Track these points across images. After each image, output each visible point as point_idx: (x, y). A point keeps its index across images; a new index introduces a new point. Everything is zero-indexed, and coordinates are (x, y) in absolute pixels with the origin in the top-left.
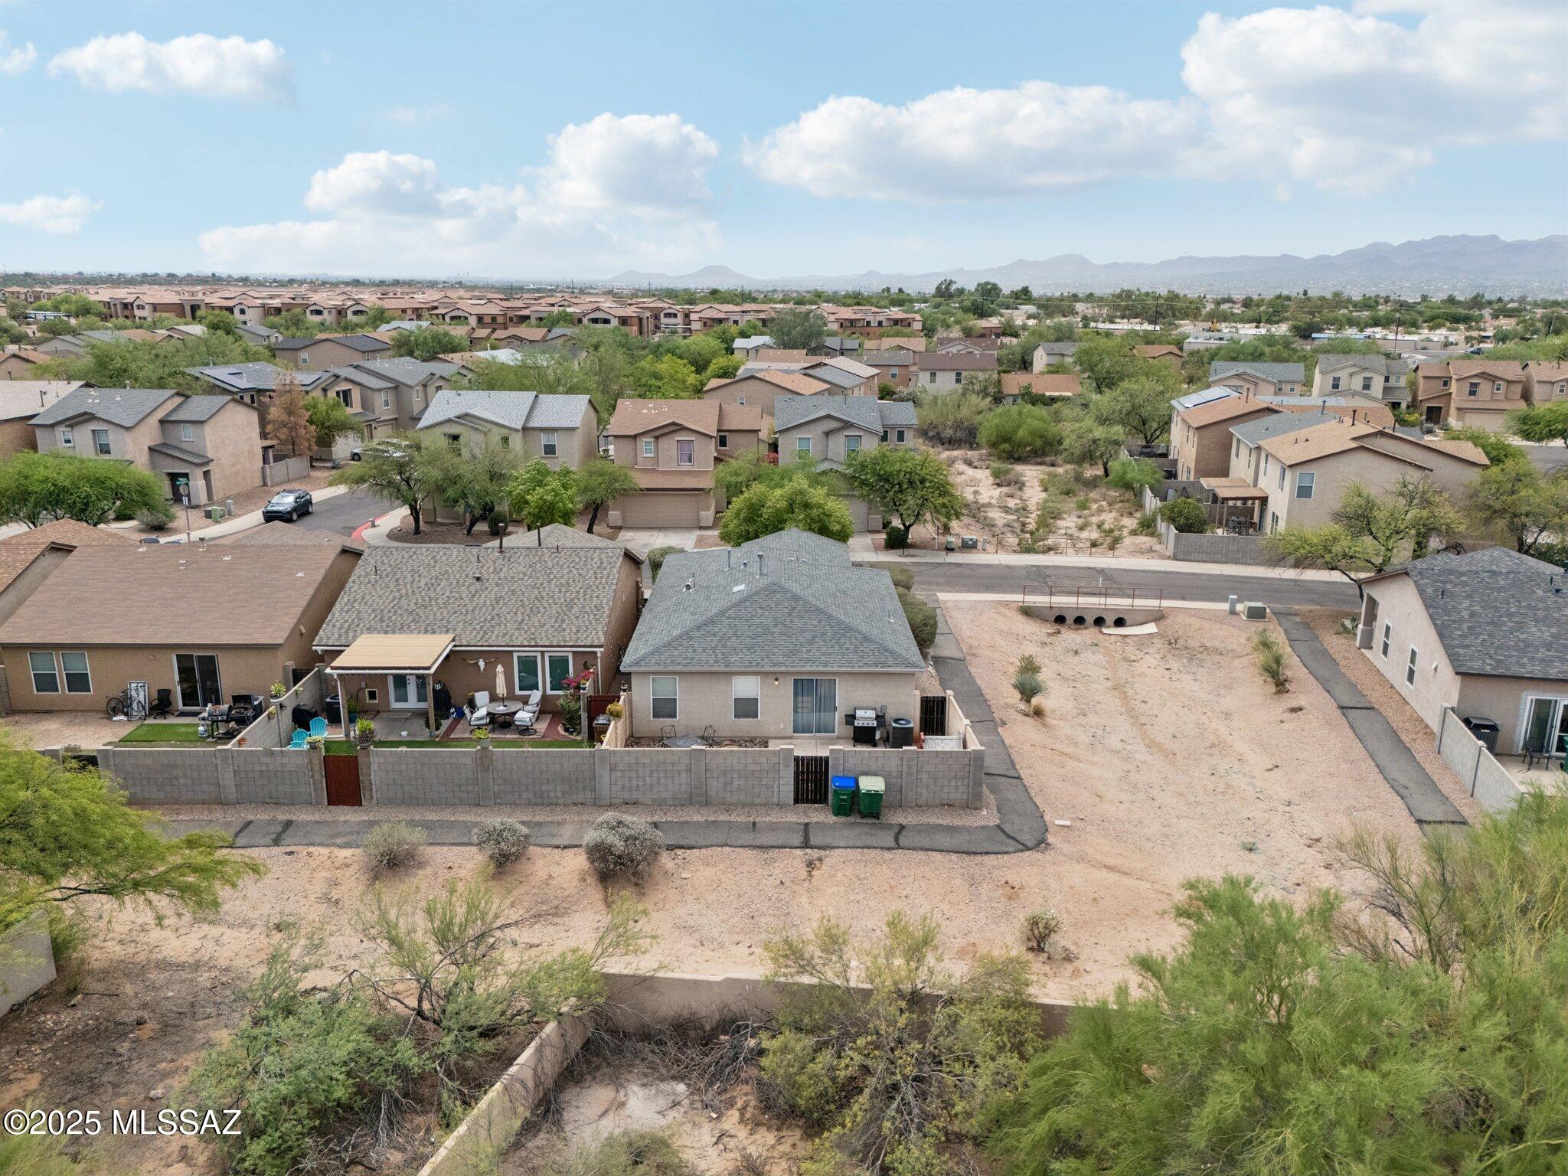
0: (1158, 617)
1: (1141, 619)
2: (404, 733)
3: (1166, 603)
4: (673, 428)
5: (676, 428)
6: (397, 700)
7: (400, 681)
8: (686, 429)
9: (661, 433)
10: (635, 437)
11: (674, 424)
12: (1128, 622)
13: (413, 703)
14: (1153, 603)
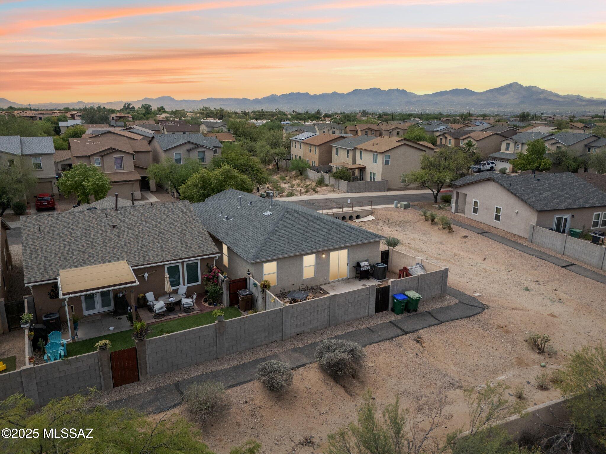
0: (371, 213)
1: (365, 214)
2: (111, 328)
3: (373, 207)
4: (111, 151)
5: (112, 150)
6: (87, 309)
7: (90, 298)
8: (119, 151)
9: (103, 154)
10: (89, 157)
11: (111, 149)
12: (361, 216)
13: (99, 308)
14: (369, 208)
